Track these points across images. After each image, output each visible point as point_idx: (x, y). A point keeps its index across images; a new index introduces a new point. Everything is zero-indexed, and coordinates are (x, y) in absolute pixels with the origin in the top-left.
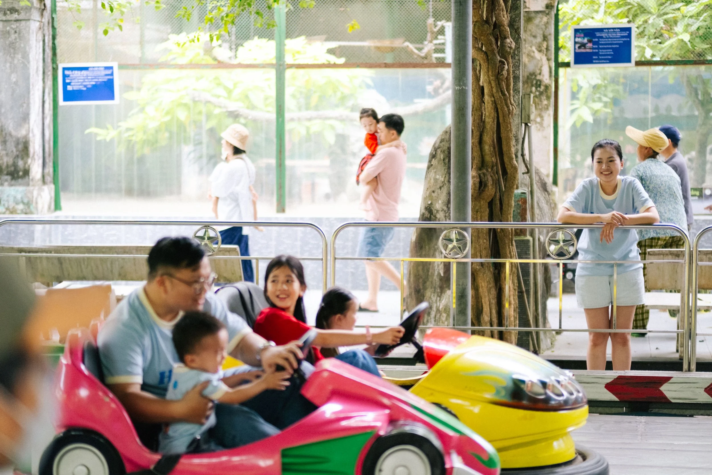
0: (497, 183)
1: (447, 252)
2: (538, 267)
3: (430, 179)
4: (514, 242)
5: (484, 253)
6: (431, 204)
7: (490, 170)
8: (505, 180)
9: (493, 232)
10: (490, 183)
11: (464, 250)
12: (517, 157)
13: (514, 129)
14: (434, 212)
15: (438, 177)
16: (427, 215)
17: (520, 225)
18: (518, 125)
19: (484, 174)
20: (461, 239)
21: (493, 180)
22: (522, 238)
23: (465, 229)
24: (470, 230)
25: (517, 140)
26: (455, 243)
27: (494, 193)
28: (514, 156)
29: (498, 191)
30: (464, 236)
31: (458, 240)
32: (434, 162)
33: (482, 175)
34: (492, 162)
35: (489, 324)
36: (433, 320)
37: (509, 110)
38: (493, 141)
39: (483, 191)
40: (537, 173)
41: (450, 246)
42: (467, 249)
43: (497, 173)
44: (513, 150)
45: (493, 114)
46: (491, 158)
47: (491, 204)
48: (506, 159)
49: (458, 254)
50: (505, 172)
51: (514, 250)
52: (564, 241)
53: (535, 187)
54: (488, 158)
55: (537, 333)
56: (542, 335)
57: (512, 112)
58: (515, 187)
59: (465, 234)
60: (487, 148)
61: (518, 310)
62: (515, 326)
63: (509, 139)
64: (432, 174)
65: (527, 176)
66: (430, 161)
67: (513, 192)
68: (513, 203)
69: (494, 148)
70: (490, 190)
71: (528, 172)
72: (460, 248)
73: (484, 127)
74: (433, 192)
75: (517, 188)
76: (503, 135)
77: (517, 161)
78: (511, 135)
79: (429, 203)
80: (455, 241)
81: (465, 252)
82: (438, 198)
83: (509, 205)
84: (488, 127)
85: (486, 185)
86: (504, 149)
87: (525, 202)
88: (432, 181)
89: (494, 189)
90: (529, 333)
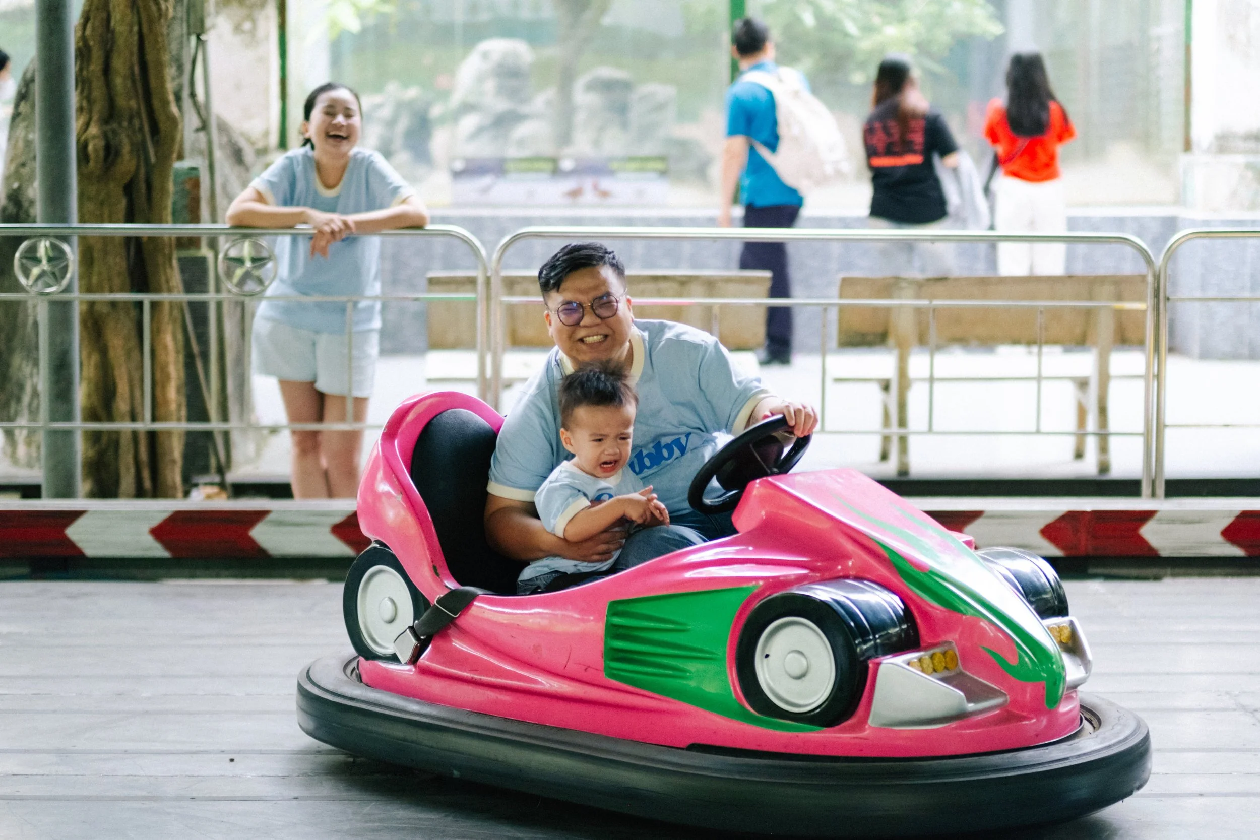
0: (139, 149)
1: (31, 282)
2: (226, 308)
3: (17, 141)
4: (175, 263)
5: (117, 281)
6: (19, 188)
7: (125, 124)
8: (157, 143)
9: (135, 245)
10: (126, 149)
11: (63, 277)
12: (178, 98)
13: (174, 46)
14: (26, 204)
15: (31, 136)
16: (12, 209)
17: (187, 229)
18: (182, 36)
19: (114, 132)
20: (57, 256)
21: (132, 144)
22: (192, 253)
23: (65, 239)
24: (75, 240)
25: (180, 68)
26: (45, 265)
27: (133, 169)
28: (171, 98)
29: (142, 164)
30: (62, 253)
31: (50, 260)
32: (23, 108)
33: (110, 135)
34: (131, 109)
35: (127, 417)
36: (25, 412)
37: (159, 9)
38: (131, 68)
39: (113, 163)
40: (223, 128)
41: (36, 271)
42: (68, 275)
43: (141, 129)
44: (170, 86)
45: (130, 17)
46: (127, 102)
47: (129, 189)
48: (156, 104)
49: (50, 286)
50: (155, 129)
51: (176, 277)
52: (254, 260)
53: (218, 154)
54: (122, 102)
55: (226, 435)
56: (235, 437)
57: (166, 15)
58: (175, 155)
59: (66, 248)
60: (118, 81)
61: (184, 390)
62: (179, 420)
63: (160, 65)
64: (20, 132)
65: (202, 135)
66: (17, 106)
67: (171, 166)
68: (171, 187)
69: (133, 81)
70: (127, 163)
71: (204, 126)
72: (54, 274)
73: (113, 41)
74: (23, 165)
75: (181, 157)
76: (150, 57)
77: (180, 107)
78: (166, 58)
79: (16, 185)
80: (44, 261)
81: (65, 282)
82: (31, 179)
83: (164, 191)
84: (121, 42)
85: (118, 153)
86: (153, 83)
87: (196, 184)
88: (21, 144)
89: (134, 162)
90: (208, 435)
